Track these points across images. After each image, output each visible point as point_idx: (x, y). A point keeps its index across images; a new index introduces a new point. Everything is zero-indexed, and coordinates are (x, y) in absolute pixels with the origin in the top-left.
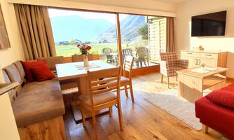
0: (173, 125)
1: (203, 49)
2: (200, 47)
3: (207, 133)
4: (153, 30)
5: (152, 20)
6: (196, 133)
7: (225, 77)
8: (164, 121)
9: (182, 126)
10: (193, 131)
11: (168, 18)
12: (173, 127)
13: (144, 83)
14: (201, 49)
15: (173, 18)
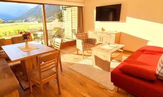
0: (94, 87)
1: (104, 30)
2: (102, 29)
3: (118, 92)
4: (67, 17)
5: (65, 8)
6: (111, 92)
7: (122, 51)
8: (88, 85)
9: (100, 88)
10: (108, 91)
11: (78, 7)
12: (94, 88)
13: (65, 55)
14: (103, 30)
15: (82, 7)
